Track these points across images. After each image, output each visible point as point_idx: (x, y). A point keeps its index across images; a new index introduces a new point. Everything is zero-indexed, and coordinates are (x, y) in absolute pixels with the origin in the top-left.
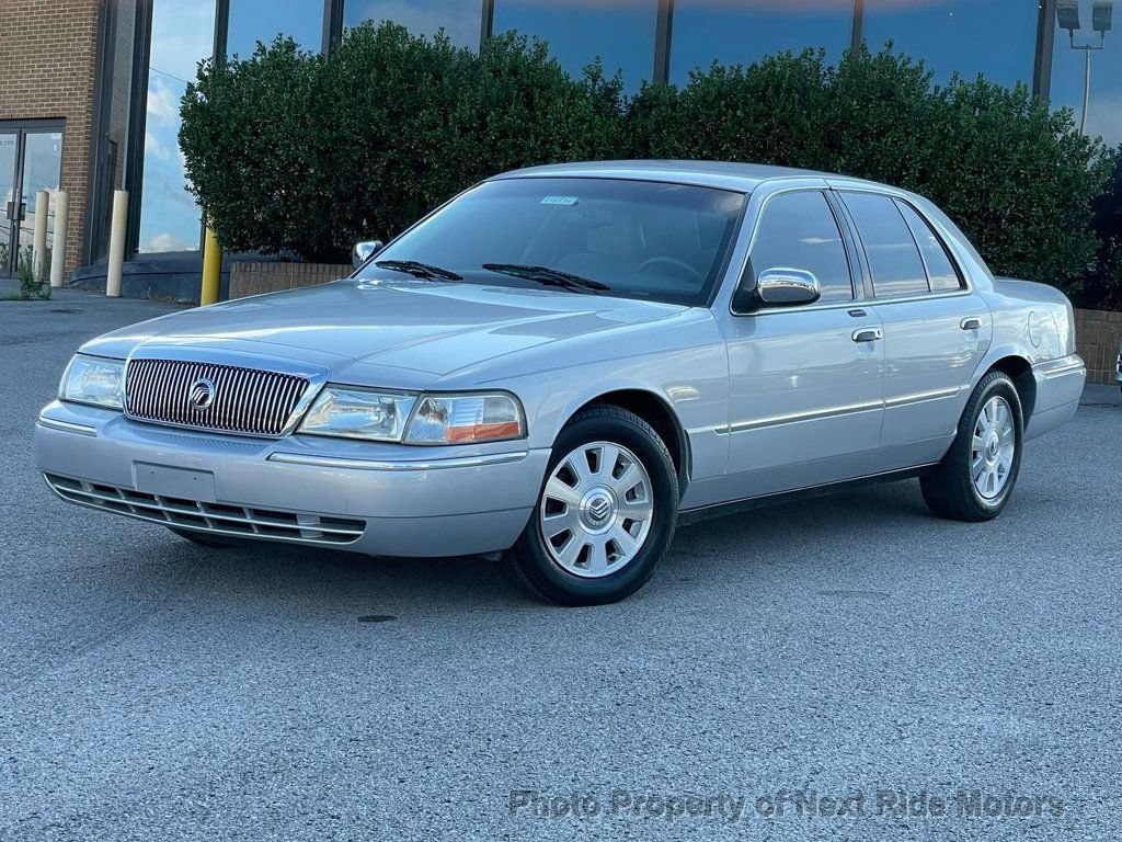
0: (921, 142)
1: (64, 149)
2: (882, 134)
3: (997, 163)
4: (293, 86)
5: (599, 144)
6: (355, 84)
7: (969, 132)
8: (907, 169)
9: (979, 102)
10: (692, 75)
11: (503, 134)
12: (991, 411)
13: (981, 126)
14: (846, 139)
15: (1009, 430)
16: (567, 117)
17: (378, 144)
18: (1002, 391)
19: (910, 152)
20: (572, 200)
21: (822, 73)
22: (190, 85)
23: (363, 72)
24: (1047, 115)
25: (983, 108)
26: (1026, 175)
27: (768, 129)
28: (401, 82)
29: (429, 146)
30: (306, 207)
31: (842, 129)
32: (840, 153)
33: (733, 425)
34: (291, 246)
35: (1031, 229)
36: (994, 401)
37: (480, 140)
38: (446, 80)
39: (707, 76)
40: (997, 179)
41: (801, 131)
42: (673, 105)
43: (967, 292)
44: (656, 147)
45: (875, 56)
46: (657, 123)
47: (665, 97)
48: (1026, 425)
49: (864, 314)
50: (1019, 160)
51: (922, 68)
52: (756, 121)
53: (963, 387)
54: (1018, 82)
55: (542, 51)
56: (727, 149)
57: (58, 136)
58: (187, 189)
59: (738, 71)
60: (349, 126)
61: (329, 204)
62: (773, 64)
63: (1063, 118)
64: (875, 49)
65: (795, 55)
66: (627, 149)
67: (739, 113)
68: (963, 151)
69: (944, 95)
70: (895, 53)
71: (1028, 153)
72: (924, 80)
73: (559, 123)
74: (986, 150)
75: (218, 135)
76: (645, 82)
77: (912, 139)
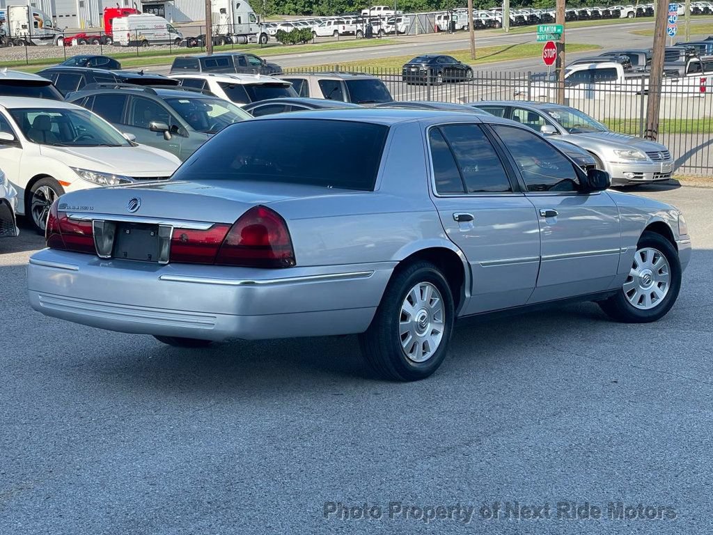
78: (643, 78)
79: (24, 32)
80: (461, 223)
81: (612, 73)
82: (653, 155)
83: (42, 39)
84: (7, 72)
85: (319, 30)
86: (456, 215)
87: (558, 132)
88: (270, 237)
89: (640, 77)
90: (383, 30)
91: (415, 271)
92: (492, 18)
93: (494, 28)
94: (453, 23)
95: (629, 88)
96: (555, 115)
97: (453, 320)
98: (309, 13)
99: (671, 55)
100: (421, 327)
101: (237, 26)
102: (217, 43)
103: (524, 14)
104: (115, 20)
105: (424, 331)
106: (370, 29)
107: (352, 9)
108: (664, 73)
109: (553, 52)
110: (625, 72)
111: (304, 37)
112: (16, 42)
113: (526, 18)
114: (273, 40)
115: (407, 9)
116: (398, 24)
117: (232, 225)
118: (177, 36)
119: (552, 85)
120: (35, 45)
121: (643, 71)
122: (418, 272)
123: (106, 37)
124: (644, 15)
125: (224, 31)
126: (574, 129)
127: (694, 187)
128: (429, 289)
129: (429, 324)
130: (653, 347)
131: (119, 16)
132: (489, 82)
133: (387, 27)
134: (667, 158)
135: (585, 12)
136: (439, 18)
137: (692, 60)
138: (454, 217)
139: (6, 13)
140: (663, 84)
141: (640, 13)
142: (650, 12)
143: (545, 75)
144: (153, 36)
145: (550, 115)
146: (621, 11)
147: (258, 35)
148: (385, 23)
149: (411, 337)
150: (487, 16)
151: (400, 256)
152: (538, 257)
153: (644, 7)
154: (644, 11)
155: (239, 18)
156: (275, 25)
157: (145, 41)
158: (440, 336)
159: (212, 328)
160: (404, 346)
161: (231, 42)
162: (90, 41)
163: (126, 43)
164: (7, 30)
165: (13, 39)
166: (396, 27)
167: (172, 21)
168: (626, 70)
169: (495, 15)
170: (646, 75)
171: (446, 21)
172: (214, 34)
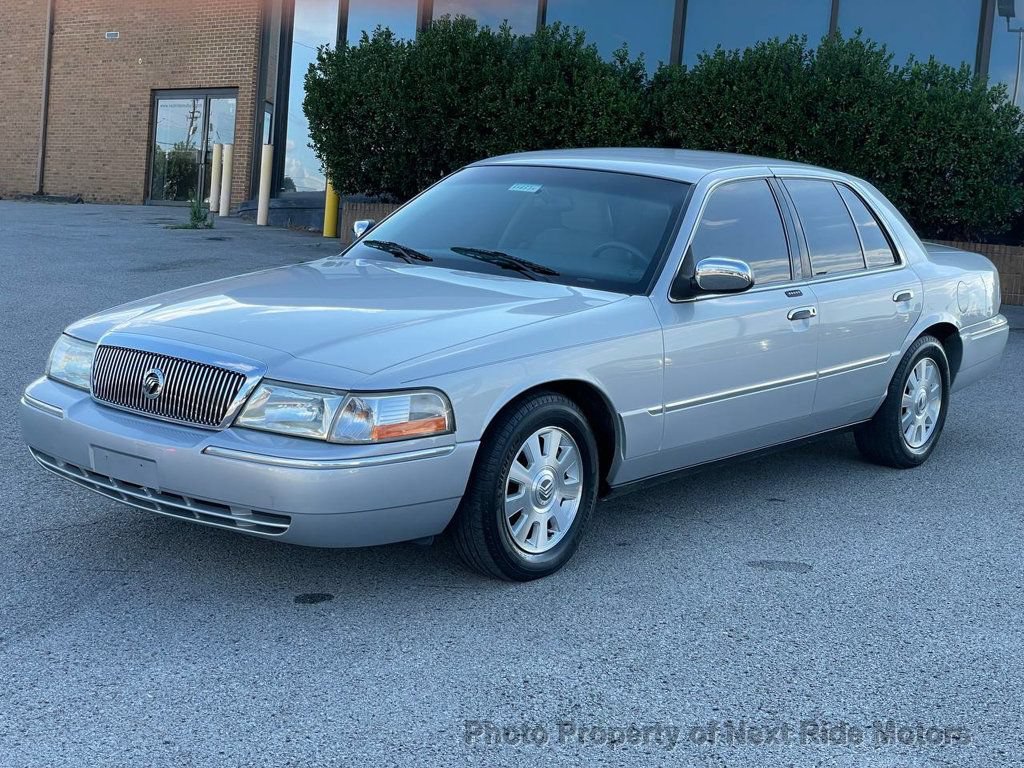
0: (882, 111)
1: (237, 111)
2: (850, 104)
3: (944, 129)
4: (388, 66)
5: (624, 113)
6: (434, 65)
7: (921, 103)
8: (870, 133)
9: (930, 78)
10: (700, 57)
11: (548, 105)
12: (920, 372)
13: (932, 98)
14: (821, 109)
15: (937, 386)
16: (599, 91)
17: (451, 112)
18: (932, 353)
19: (872, 119)
20: (536, 188)
21: (804, 55)
22: (312, 65)
23: (441, 55)
24: (986, 89)
25: (934, 84)
26: (967, 138)
27: (758, 102)
28: (470, 63)
29: (491, 114)
30: (397, 160)
31: (817, 101)
32: (816, 121)
33: (668, 406)
34: (388, 190)
35: (969, 181)
36: (924, 362)
37: (530, 109)
38: (505, 62)
39: (712, 57)
40: (943, 141)
41: (785, 103)
42: (683, 81)
43: (901, 267)
44: (669, 115)
45: (847, 41)
46: (669, 96)
47: (676, 75)
48: (952, 382)
49: (801, 294)
50: (962, 126)
51: (884, 50)
52: (749, 95)
53: (893, 354)
54: (963, 63)
55: (580, 39)
56: (725, 117)
57: (232, 101)
58: (309, 145)
59: (736, 54)
60: (429, 98)
61: (415, 159)
62: (764, 48)
63: (1000, 91)
64: (847, 36)
65: (782, 41)
66: (645, 118)
67: (735, 88)
68: (916, 119)
69: (902, 73)
70: (863, 39)
71: (969, 120)
72: (886, 61)
73: (592, 96)
74: (935, 117)
75: (332, 104)
76: (661, 63)
77: (875, 109)
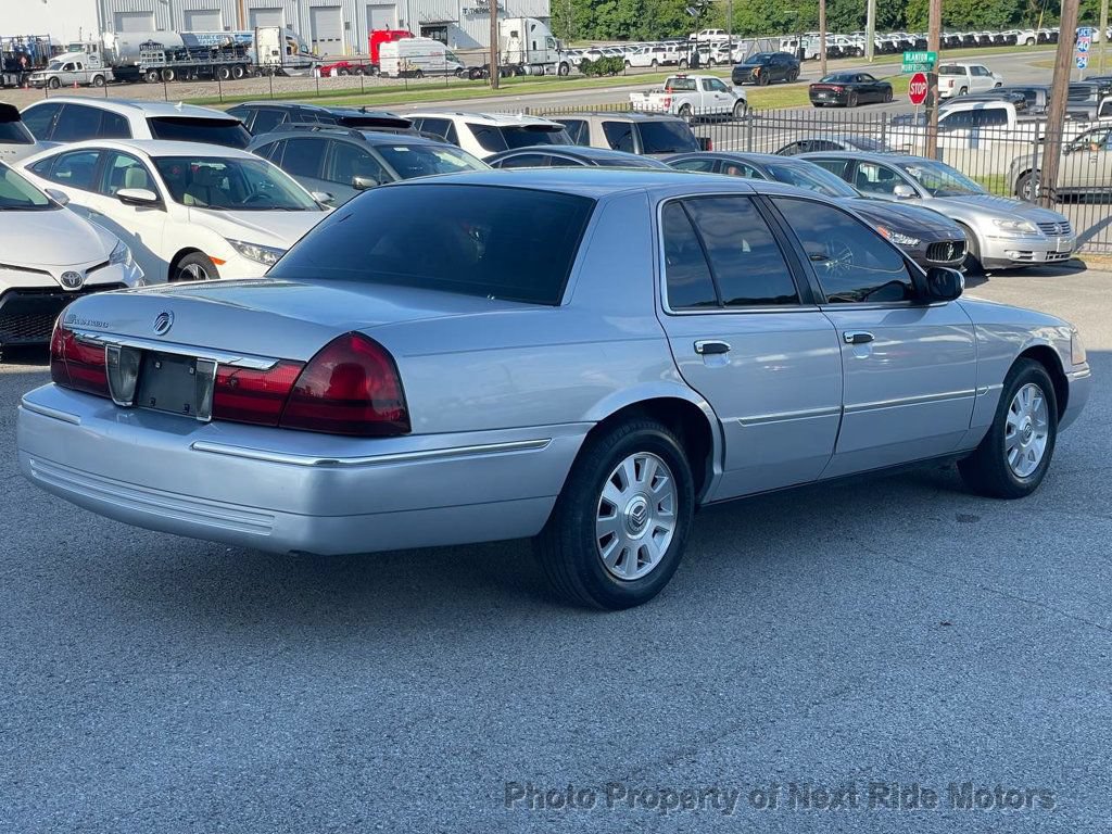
78: (1037, 122)
79: (275, 59)
80: (708, 357)
81: (1001, 116)
82: (1047, 228)
83: (296, 68)
84: (182, 107)
85: (635, 59)
86: (700, 344)
87: (918, 194)
88: (368, 384)
89: (1033, 121)
90: (713, 59)
91: (626, 435)
92: (853, 44)
93: (854, 56)
94: (802, 51)
95: (1018, 136)
96: (916, 171)
97: (692, 510)
98: (625, 38)
99: (1078, 92)
100: (634, 524)
101: (530, 53)
102: (506, 74)
103: (893, 40)
104: (383, 45)
105: (640, 531)
106: (696, 57)
107: (678, 33)
108: (1068, 117)
109: (922, 87)
110: (1018, 114)
111: (613, 67)
112: (265, 71)
113: (895, 45)
114: (575, 71)
115: (748, 33)
116: (733, 52)
117: (306, 364)
118: (458, 65)
119: (921, 130)
120: (287, 75)
121: (1041, 113)
122: (630, 436)
123: (371, 68)
124: (1048, 42)
125: (515, 60)
126: (939, 191)
127: (1102, 271)
128: (651, 464)
129: (649, 520)
130: (1020, 547)
131: (388, 40)
132: (836, 127)
133: (719, 55)
134: (1066, 232)
135: (971, 37)
136: (785, 44)
137: (1106, 99)
138: (695, 347)
139: (254, 35)
140: (1065, 130)
141: (1042, 40)
142: (1054, 38)
143: (912, 117)
144: (428, 65)
145: (908, 172)
146: (1019, 37)
147: (557, 65)
148: (715, 52)
149: (617, 541)
150: (846, 42)
151: (599, 413)
152: (839, 407)
153: (1048, 32)
154: (1048, 37)
155: (534, 43)
156: (580, 53)
157: (419, 71)
158: (668, 538)
159: (267, 534)
160: (605, 555)
161: (524, 73)
162: (353, 71)
163: (396, 74)
164: (254, 57)
165: (261, 68)
166: (731, 55)
167: (456, 48)
168: (1019, 111)
169: (858, 41)
170: (1041, 118)
171: (793, 48)
172: (502, 64)
